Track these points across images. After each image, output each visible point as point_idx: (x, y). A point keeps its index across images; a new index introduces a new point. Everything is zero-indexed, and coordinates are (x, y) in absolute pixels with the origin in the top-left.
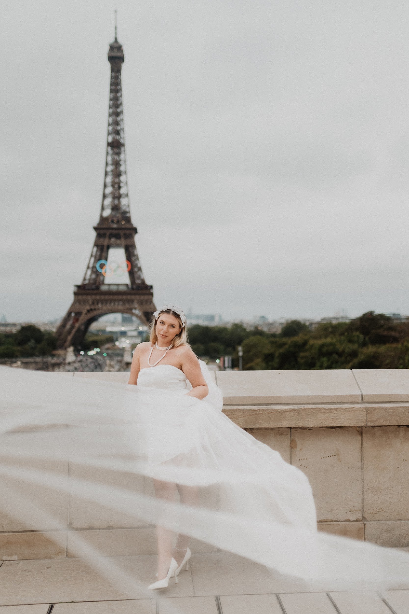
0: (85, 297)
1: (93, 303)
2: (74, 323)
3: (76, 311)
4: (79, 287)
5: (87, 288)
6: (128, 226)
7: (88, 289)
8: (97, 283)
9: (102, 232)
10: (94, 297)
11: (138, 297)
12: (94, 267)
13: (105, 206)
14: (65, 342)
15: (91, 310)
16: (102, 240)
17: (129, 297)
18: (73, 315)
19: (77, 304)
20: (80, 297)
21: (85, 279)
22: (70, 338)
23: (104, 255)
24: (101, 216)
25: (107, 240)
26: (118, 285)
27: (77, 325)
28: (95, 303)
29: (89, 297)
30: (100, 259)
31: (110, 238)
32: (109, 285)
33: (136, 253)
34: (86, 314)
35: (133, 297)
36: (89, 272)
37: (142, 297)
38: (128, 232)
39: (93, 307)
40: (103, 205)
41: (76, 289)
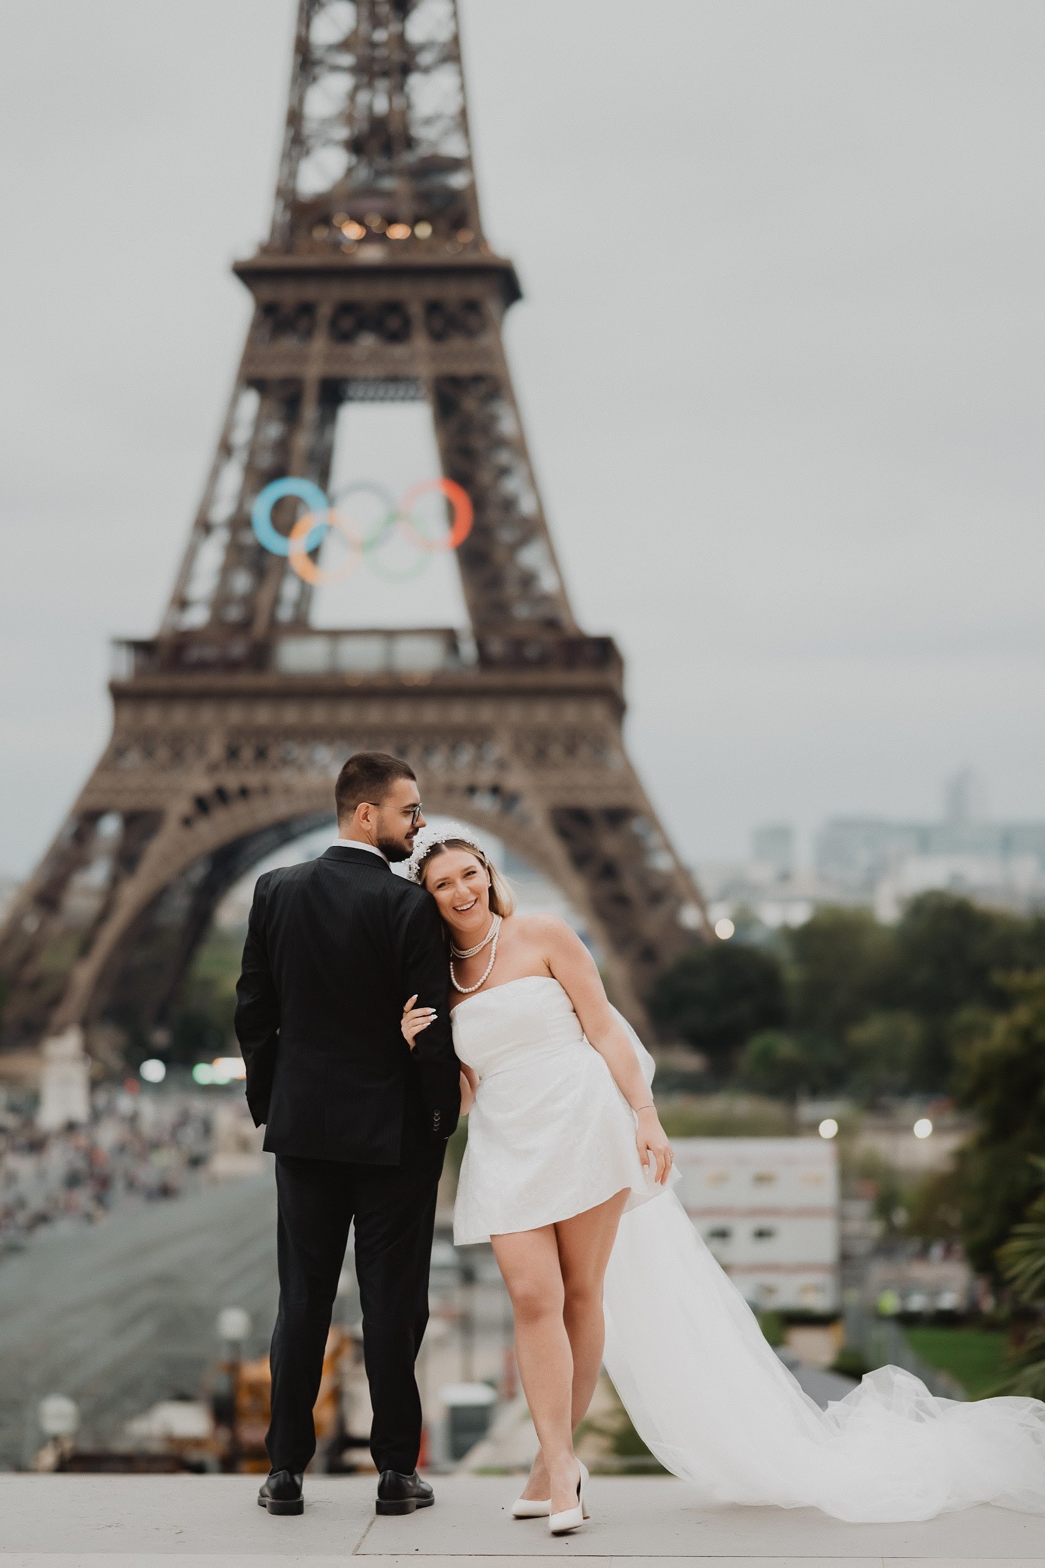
0: (180, 716)
1: (233, 753)
2: (114, 882)
3: (130, 802)
4: (142, 648)
5: (195, 653)
6: (448, 253)
7: (203, 666)
8: (260, 626)
9: (289, 294)
10: (236, 715)
11: (515, 713)
12: (240, 522)
13: (309, 127)
14: (56, 1001)
15: (222, 795)
16: (289, 343)
17: (458, 714)
18: (110, 827)
19: (133, 758)
20: (152, 716)
21: (181, 603)
22: (84, 975)
23: (303, 441)
24: (287, 195)
25: (320, 344)
26: (390, 635)
27: (133, 893)
28: (247, 754)
29: (207, 715)
30: (279, 472)
31: (343, 336)
32: (335, 635)
33: (506, 426)
34: (187, 822)
35: (486, 713)
36: (212, 555)
37: (542, 714)
38: (452, 292)
39: (231, 781)
40: (295, 118)
41: (123, 666)
